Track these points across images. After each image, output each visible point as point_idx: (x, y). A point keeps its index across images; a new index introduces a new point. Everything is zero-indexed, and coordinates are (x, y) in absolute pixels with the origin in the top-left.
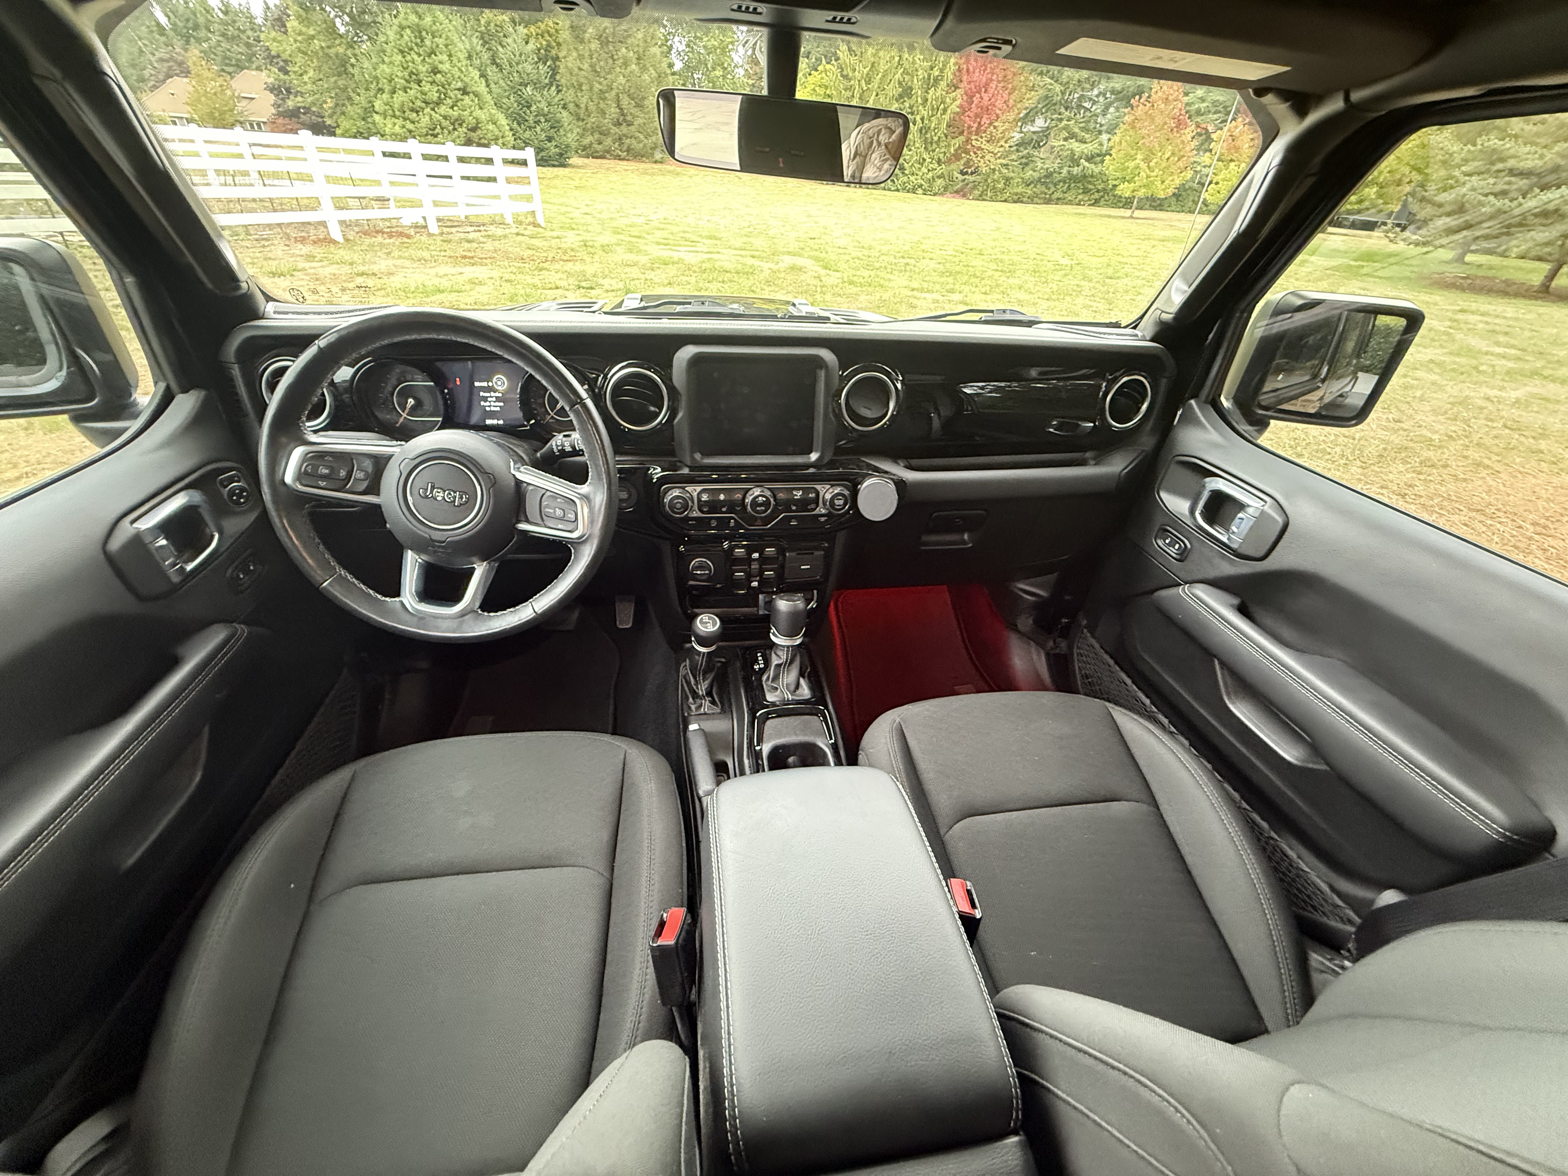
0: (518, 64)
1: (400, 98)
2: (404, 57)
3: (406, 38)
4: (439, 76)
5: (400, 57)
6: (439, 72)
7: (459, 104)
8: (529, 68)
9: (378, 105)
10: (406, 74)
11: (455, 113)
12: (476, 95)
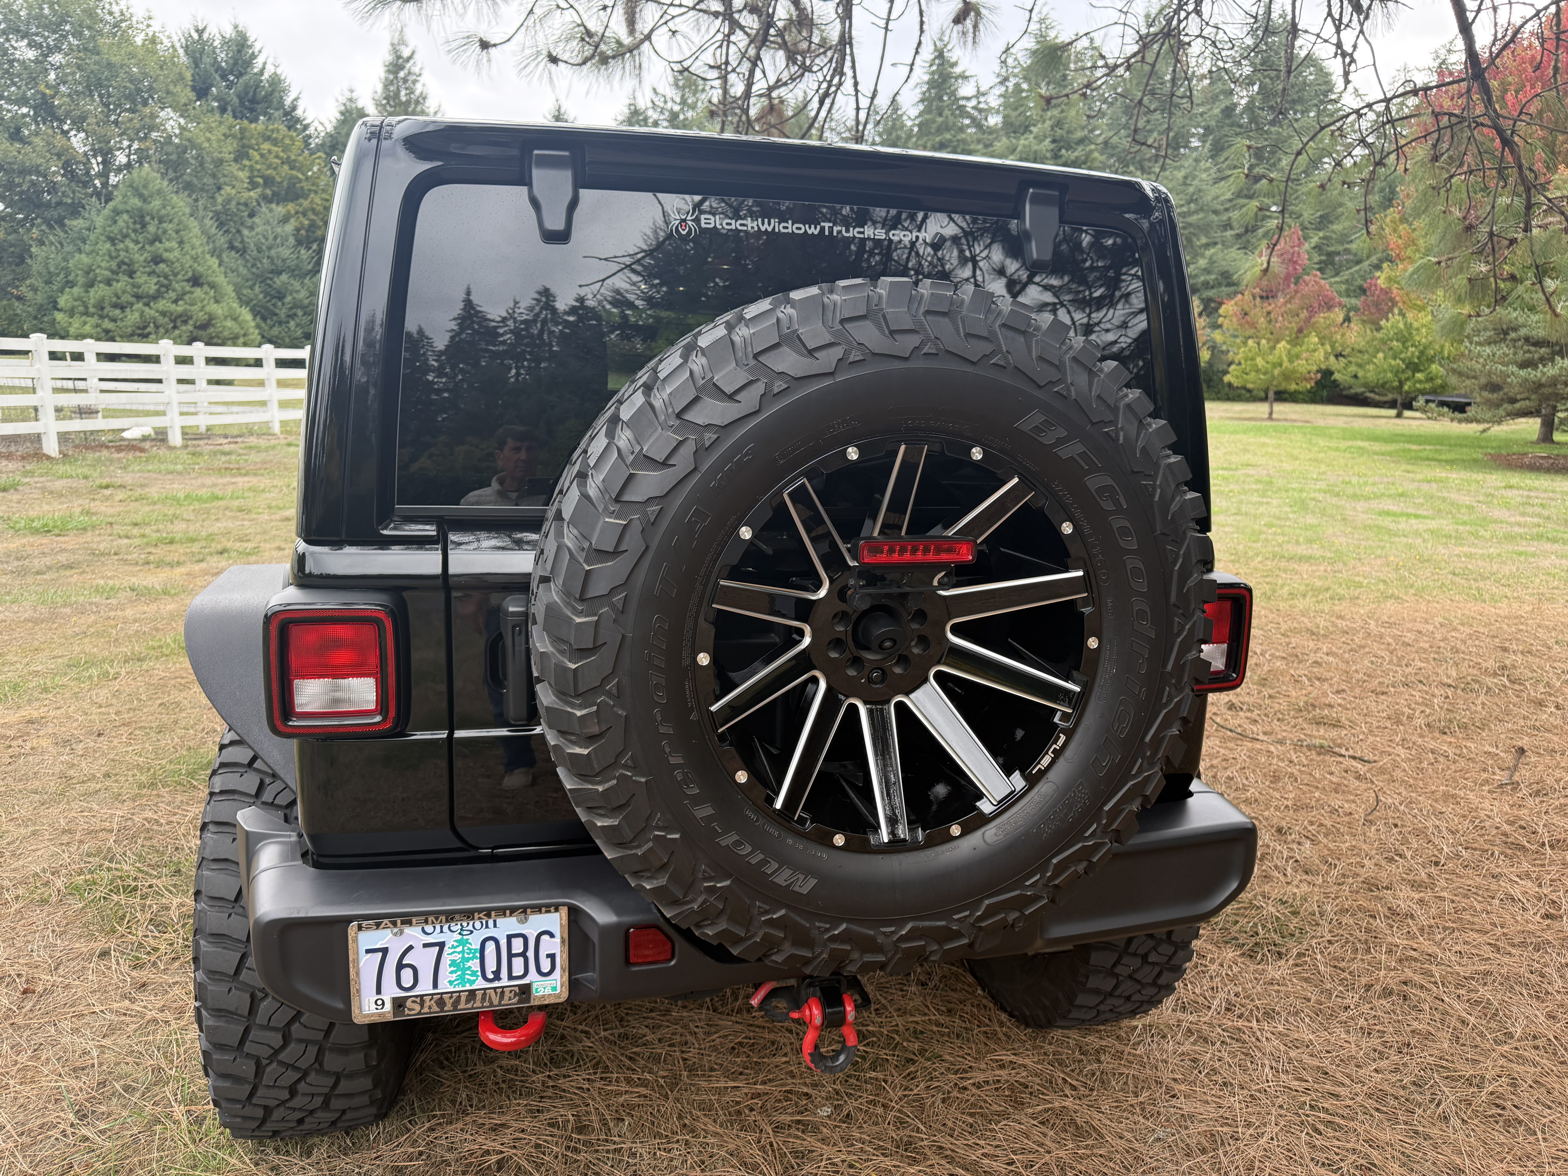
0: (270, 248)
1: (100, 291)
2: (114, 244)
3: (121, 223)
4: (162, 266)
5: (108, 245)
6: (163, 261)
7: (187, 297)
8: (285, 252)
9: (63, 301)
10: (114, 264)
11: (180, 308)
12: (212, 286)
